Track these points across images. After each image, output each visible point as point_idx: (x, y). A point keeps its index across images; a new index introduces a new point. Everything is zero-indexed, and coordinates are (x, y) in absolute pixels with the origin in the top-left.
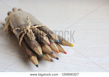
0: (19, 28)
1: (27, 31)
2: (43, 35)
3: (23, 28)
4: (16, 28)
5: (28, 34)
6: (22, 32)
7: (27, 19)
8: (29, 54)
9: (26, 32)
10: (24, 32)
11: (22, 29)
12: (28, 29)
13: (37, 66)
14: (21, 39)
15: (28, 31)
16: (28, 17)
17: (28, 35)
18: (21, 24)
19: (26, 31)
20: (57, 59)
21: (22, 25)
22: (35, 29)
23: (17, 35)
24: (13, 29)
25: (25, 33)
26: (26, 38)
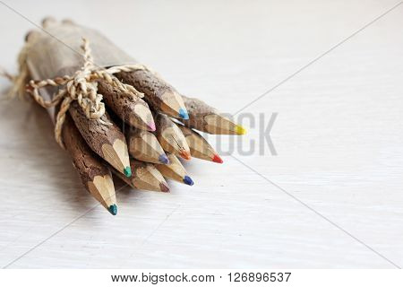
0: (52, 82)
1: (79, 87)
2: (131, 99)
3: (65, 79)
4: (44, 83)
5: (80, 97)
6: (62, 92)
7: (83, 48)
8: (86, 170)
9: (73, 93)
10: (67, 94)
11: (63, 83)
12: (79, 81)
13: (112, 210)
14: (60, 120)
15: (81, 89)
16: (84, 40)
17: (80, 102)
18: (62, 67)
19: (74, 88)
20: (188, 181)
21: (64, 69)
22: (105, 78)
23: (47, 105)
24: (34, 86)
25: (70, 95)
26: (74, 114)
